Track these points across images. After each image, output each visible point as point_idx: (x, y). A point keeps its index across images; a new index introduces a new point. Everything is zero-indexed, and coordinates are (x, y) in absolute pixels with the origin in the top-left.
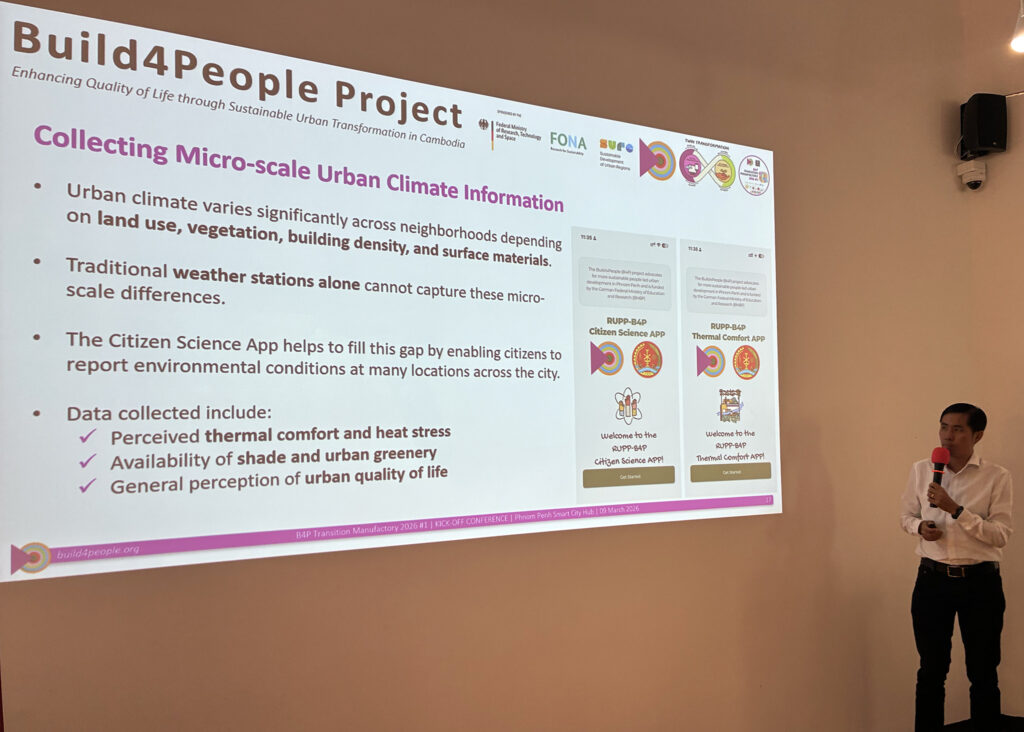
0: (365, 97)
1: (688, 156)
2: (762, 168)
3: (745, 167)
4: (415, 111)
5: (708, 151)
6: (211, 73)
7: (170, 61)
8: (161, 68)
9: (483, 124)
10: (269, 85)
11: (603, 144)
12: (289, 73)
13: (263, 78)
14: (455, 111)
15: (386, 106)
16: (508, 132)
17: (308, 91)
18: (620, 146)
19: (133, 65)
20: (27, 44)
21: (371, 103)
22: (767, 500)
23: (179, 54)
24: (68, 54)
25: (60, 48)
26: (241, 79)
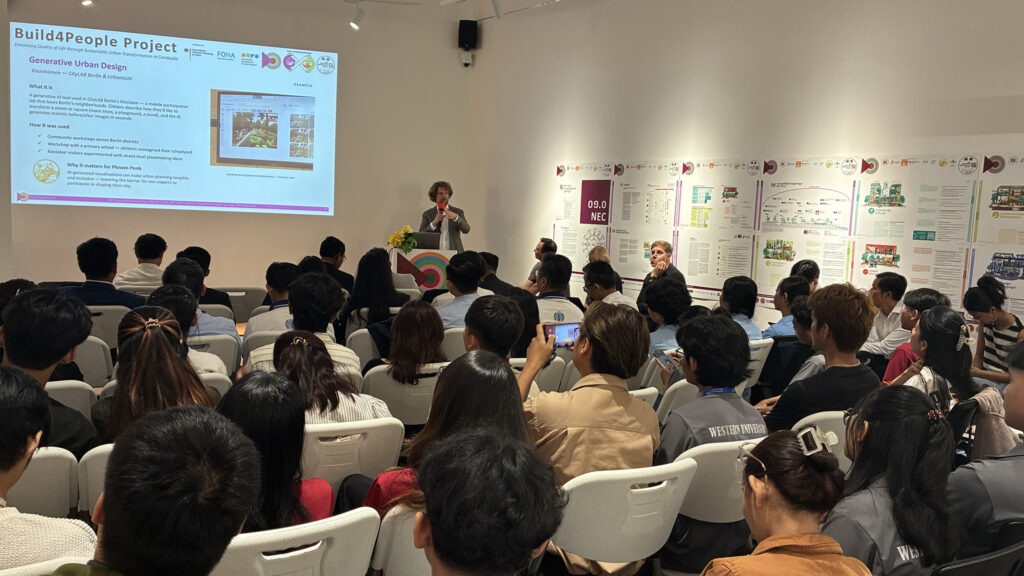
0: (136, 43)
1: (288, 58)
2: (331, 61)
3: (321, 61)
4: (156, 47)
5: (299, 55)
6: (78, 39)
7: (64, 36)
8: (62, 39)
9: (186, 50)
10: (99, 41)
11: (243, 55)
12: (106, 37)
13: (96, 39)
14: (174, 46)
15: (144, 46)
16: (198, 53)
17: (113, 42)
18: (252, 55)
19: (52, 39)
20: (19, 35)
21: (138, 45)
22: (327, 209)
23: (67, 34)
24: (32, 37)
25: (29, 36)
26: (89, 40)
